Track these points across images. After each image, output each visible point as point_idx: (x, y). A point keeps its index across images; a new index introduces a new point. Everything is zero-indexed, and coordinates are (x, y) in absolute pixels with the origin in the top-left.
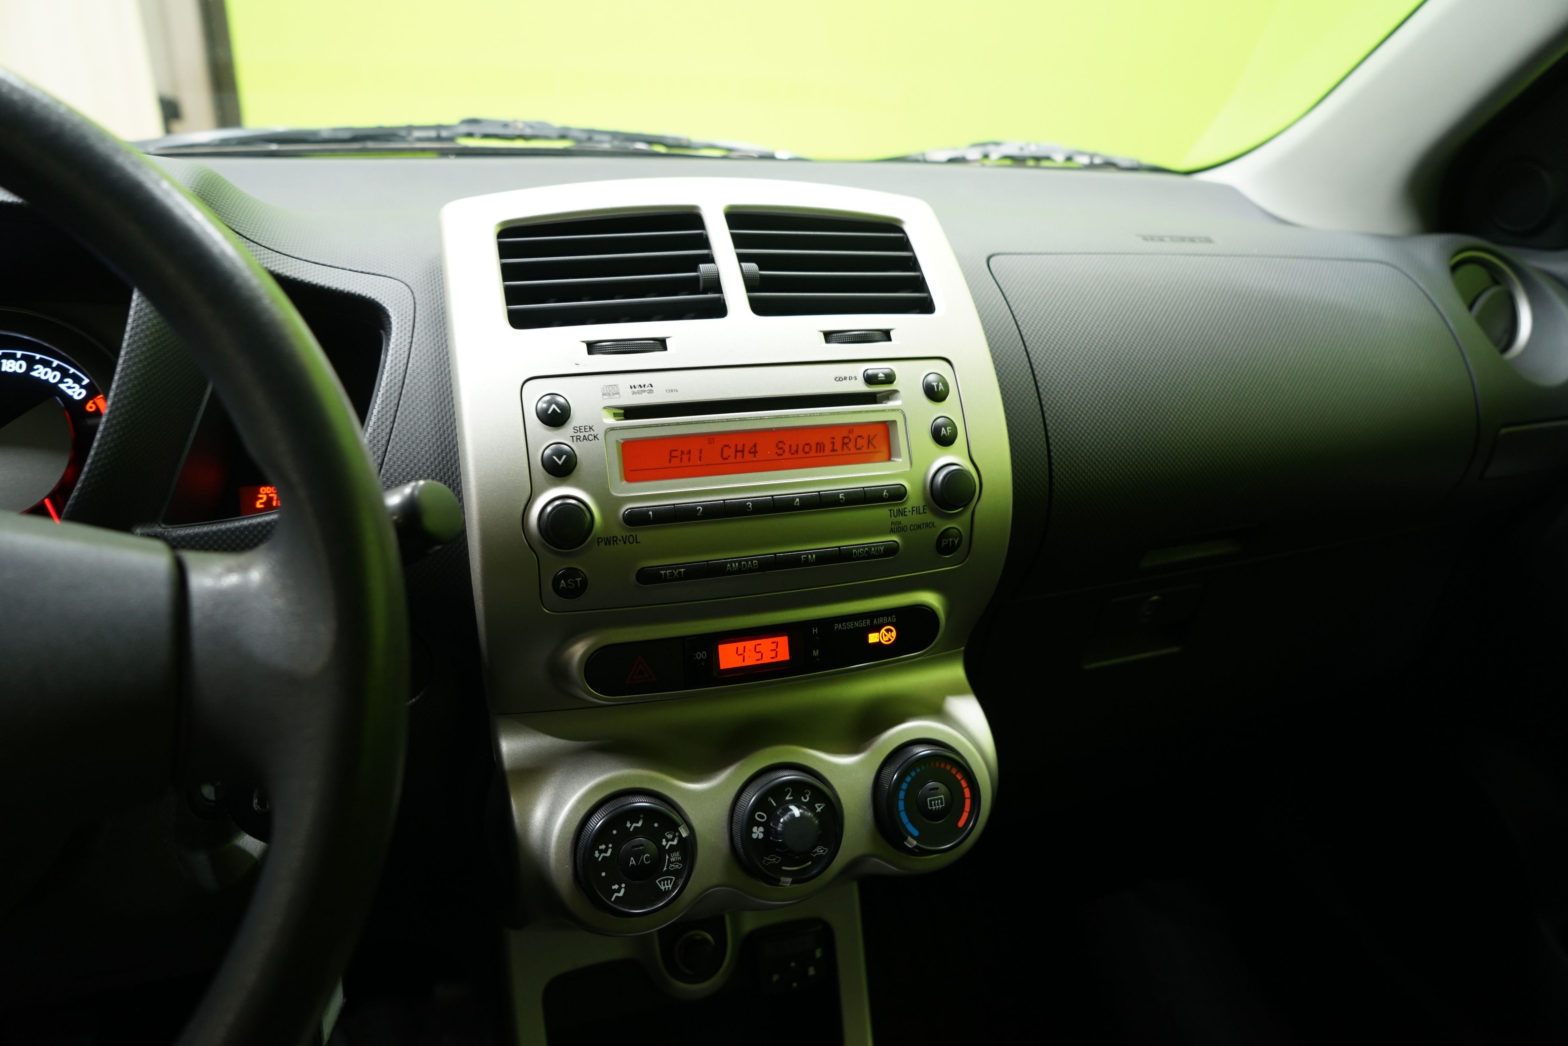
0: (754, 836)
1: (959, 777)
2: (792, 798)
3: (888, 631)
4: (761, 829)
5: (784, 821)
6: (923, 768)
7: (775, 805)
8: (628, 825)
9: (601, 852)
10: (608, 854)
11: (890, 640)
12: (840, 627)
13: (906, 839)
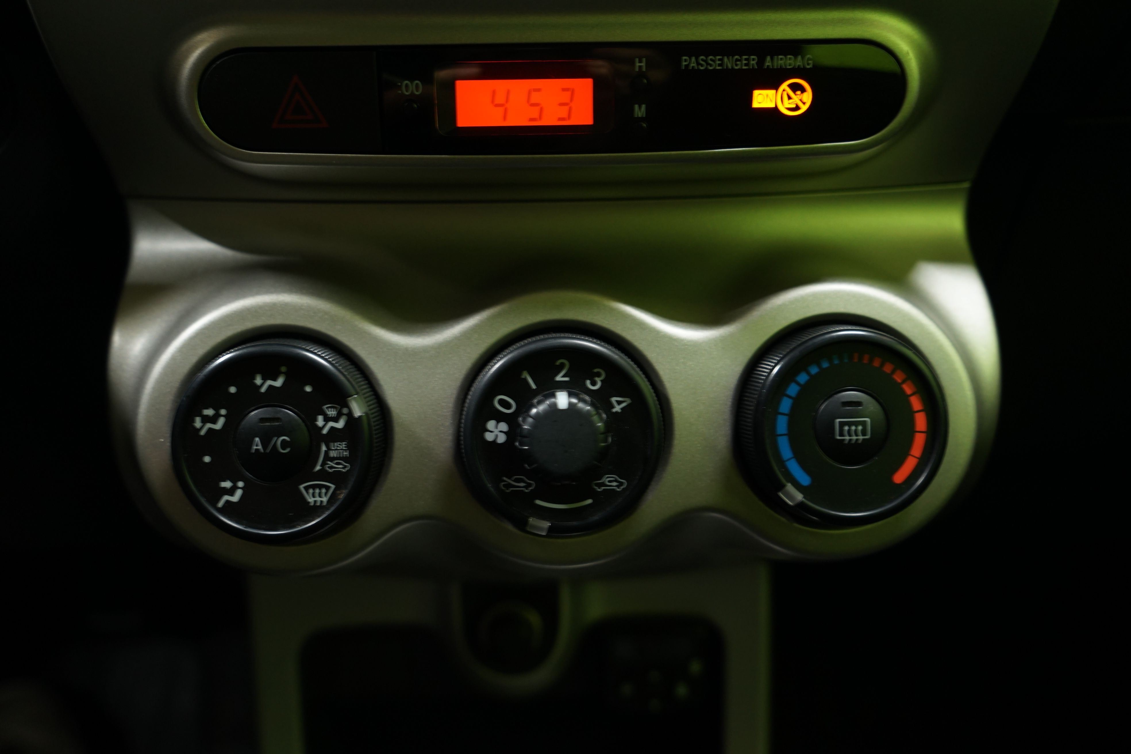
0: (489, 437)
1: (908, 389)
2: (566, 379)
3: (796, 88)
4: (503, 426)
5: (537, 414)
6: (836, 362)
7: (534, 386)
8: (258, 381)
9: (206, 419)
10: (219, 425)
11: (797, 108)
12: (693, 64)
13: (782, 487)
